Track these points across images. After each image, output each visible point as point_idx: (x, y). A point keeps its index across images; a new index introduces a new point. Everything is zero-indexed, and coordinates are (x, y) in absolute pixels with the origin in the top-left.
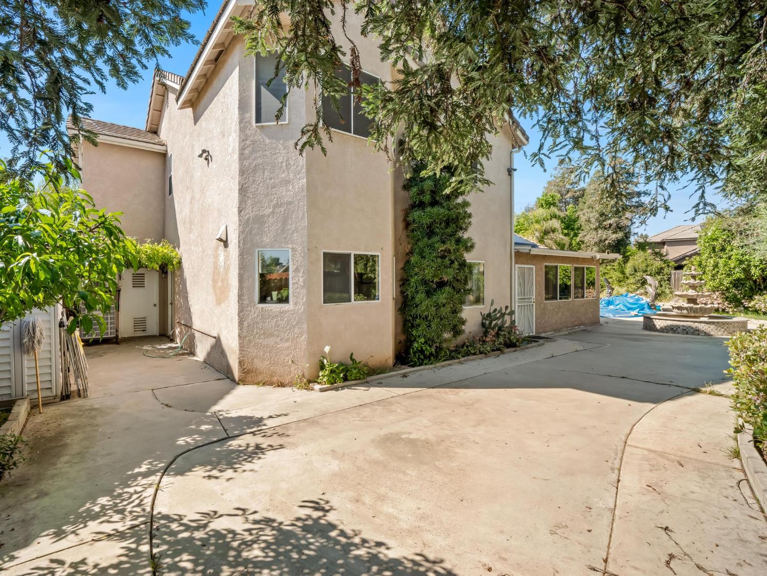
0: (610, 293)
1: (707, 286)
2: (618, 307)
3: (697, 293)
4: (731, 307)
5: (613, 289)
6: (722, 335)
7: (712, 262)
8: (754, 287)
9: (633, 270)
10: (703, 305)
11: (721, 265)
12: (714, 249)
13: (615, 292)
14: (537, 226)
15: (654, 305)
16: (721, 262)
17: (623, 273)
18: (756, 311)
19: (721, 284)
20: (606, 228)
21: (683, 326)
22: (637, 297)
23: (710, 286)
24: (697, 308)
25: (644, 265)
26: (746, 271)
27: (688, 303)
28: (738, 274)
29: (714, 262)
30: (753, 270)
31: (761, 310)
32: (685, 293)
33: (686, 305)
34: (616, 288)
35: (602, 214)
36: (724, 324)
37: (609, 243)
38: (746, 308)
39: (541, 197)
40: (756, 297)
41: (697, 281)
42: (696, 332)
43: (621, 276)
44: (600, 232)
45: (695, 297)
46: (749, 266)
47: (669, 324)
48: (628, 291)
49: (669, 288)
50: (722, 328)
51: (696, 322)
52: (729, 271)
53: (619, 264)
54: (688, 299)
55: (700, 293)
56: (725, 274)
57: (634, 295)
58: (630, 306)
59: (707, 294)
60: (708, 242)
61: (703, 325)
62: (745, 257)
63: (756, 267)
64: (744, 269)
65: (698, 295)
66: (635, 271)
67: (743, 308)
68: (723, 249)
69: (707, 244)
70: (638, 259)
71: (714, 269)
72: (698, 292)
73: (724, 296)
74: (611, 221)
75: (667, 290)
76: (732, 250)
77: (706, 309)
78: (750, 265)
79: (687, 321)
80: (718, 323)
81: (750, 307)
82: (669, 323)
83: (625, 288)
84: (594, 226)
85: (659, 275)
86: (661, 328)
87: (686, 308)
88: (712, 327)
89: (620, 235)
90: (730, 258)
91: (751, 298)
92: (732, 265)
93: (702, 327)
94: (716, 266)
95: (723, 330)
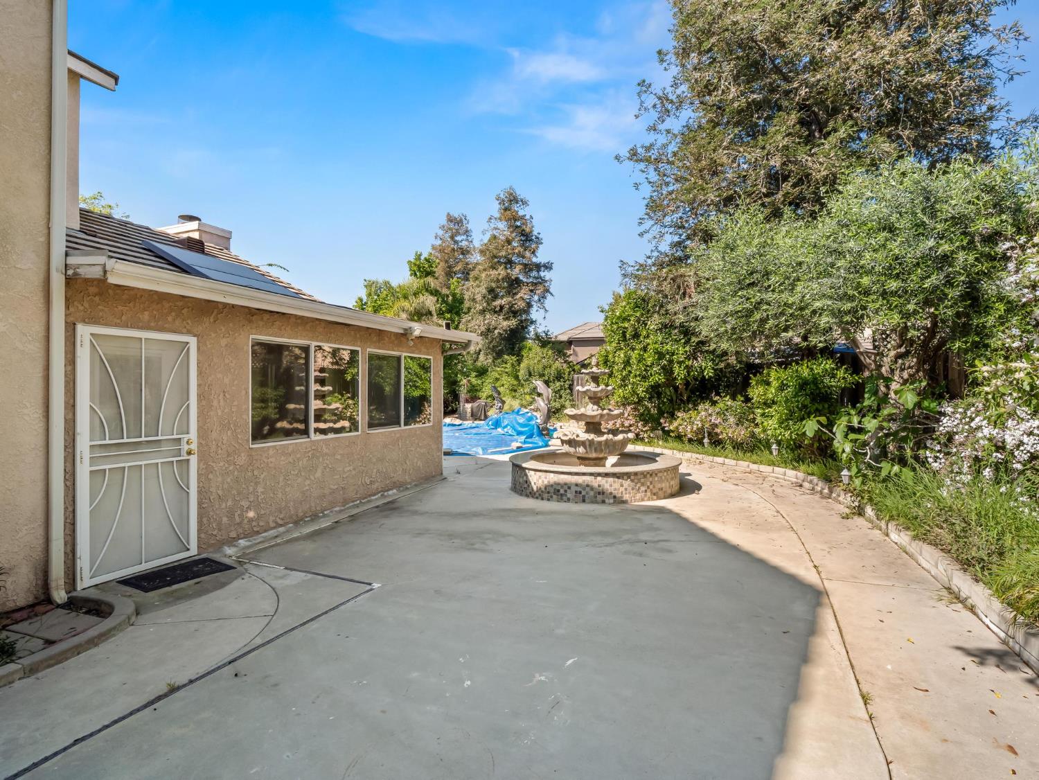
0: (500, 408)
1: (616, 397)
2: (506, 430)
3: (600, 412)
4: (646, 431)
5: (503, 402)
6: (643, 500)
7: (622, 355)
8: (674, 398)
9: (527, 373)
10: (611, 436)
11: (633, 361)
12: (624, 333)
13: (506, 407)
14: (406, 304)
15: (547, 429)
16: (634, 355)
17: (517, 378)
18: (679, 438)
19: (634, 393)
20: (495, 312)
21: (577, 485)
22: (529, 414)
23: (619, 396)
24: (600, 443)
25: (540, 366)
26: (668, 371)
27: (587, 431)
28: (658, 378)
29: (625, 356)
30: (676, 369)
31: (685, 435)
32: (582, 411)
33: (584, 436)
34: (508, 400)
35: (491, 291)
36: (645, 477)
37: (499, 333)
38: (667, 433)
39: (413, 260)
40: (679, 414)
41: (600, 388)
42: (600, 498)
43: (515, 383)
44: (488, 316)
45: (597, 420)
46: (671, 362)
47: (552, 482)
48: (522, 406)
49: (570, 400)
50: (643, 484)
51: (599, 475)
52: (645, 370)
53: (513, 365)
54: (587, 424)
55: (605, 412)
56: (639, 375)
57: (527, 410)
58: (520, 429)
59: (616, 412)
60: (616, 323)
61: (611, 480)
62: (666, 347)
63: (680, 363)
64: (663, 368)
65: (602, 416)
66: (530, 375)
67: (661, 432)
68: (636, 336)
69: (615, 327)
70: (533, 356)
71: (624, 368)
72: (603, 409)
73: (637, 413)
74: (503, 301)
75: (568, 402)
76: (648, 337)
77: (615, 443)
78: (673, 361)
79: (584, 474)
80: (636, 474)
81: (673, 431)
82: (553, 478)
83: (518, 401)
84: (481, 308)
85: (559, 381)
86: (539, 489)
87: (583, 443)
88: (627, 483)
89: (513, 323)
90: (645, 349)
91: (672, 416)
92: (649, 361)
93: (608, 484)
94: (627, 363)
95: (643, 489)
